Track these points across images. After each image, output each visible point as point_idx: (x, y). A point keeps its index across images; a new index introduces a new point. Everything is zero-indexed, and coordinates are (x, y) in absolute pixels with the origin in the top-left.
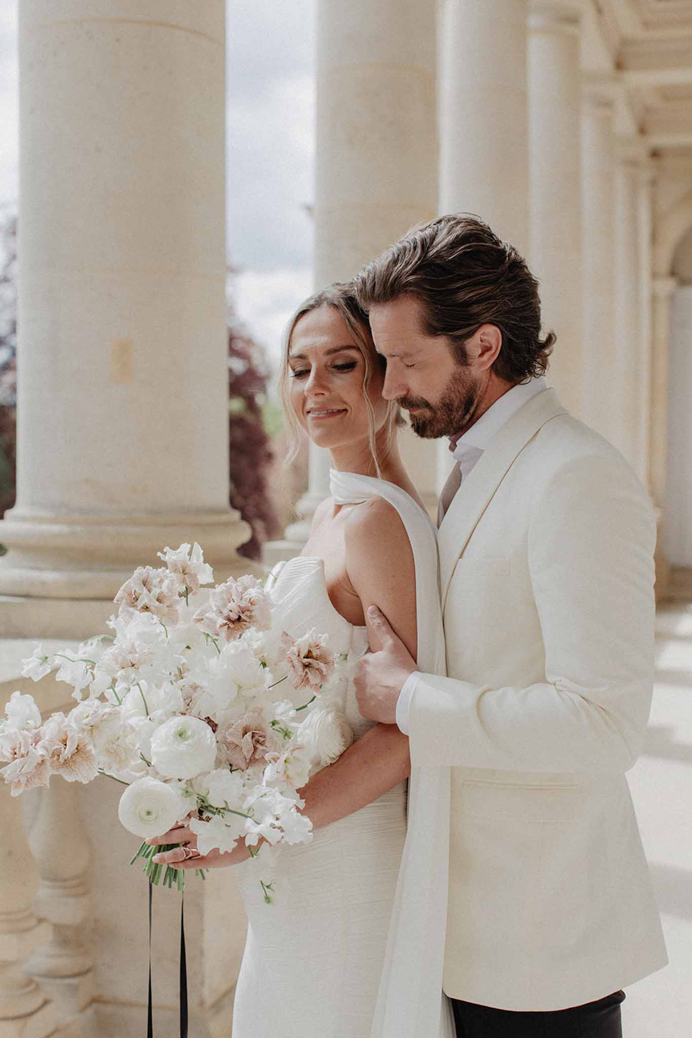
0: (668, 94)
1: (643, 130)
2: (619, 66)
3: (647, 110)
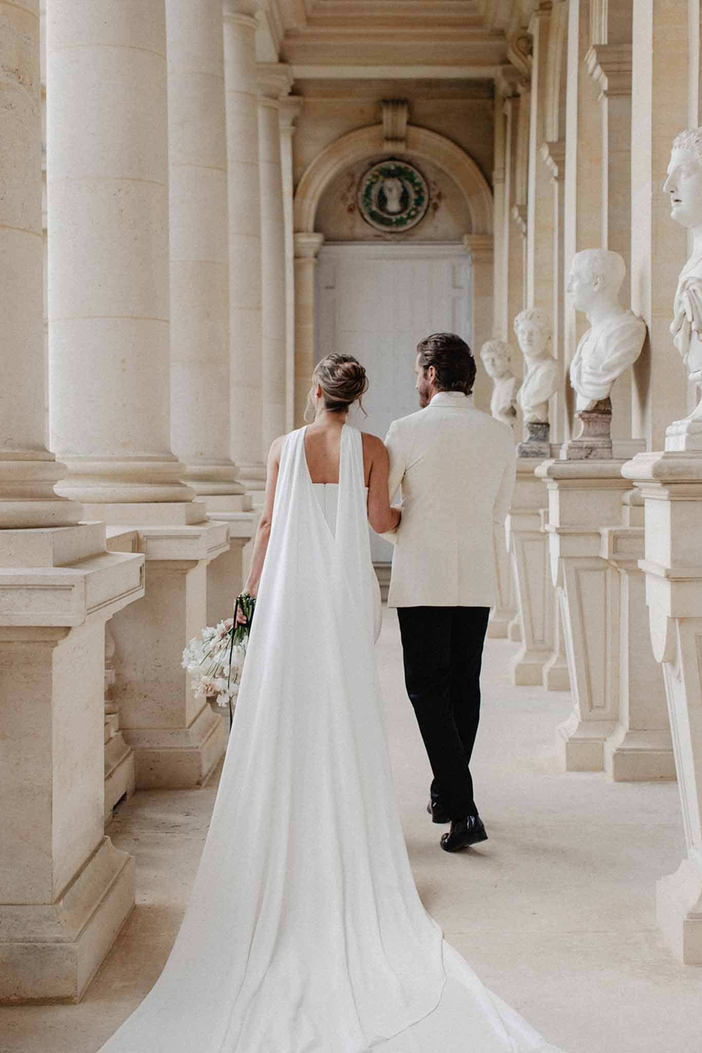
1: (283, 58)
3: (288, 34)
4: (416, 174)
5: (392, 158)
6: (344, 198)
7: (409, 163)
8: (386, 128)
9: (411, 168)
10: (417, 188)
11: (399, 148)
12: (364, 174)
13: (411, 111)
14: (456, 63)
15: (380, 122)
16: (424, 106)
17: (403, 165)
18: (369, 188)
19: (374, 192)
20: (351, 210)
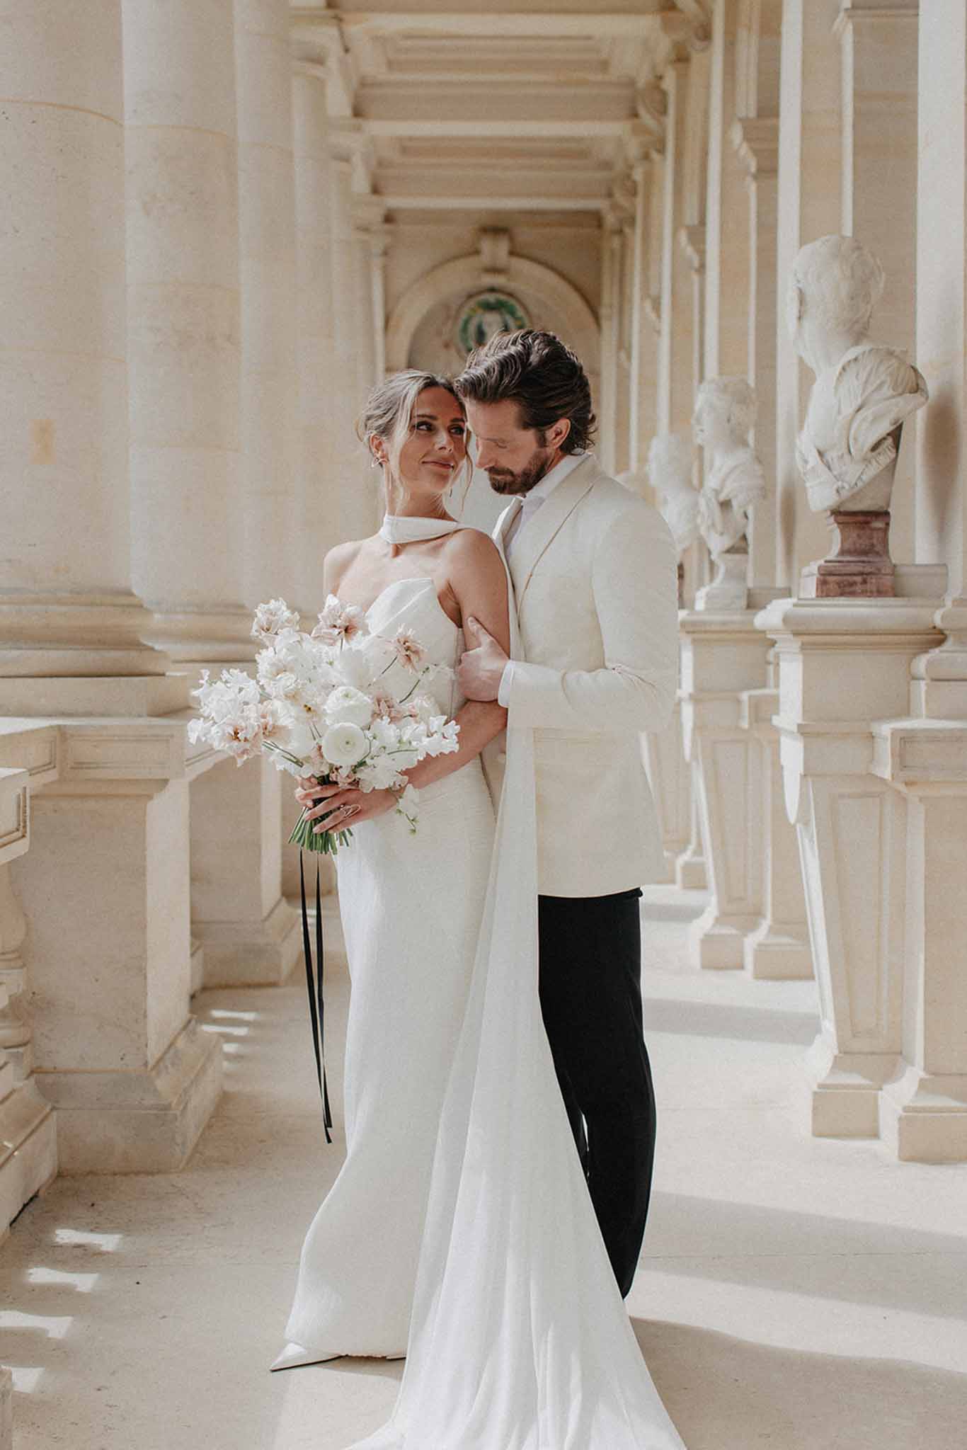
0: (407, 147)
1: (376, 190)
2: (358, 113)
3: (380, 164)
4: (518, 307)
5: (492, 290)
6: (439, 333)
7: (511, 295)
8: (485, 260)
9: (512, 302)
10: (519, 323)
11: (499, 281)
12: (461, 306)
13: (511, 239)
14: (559, 195)
15: (477, 252)
16: (525, 235)
17: (503, 297)
18: (467, 322)
19: (472, 329)
20: (447, 346)
